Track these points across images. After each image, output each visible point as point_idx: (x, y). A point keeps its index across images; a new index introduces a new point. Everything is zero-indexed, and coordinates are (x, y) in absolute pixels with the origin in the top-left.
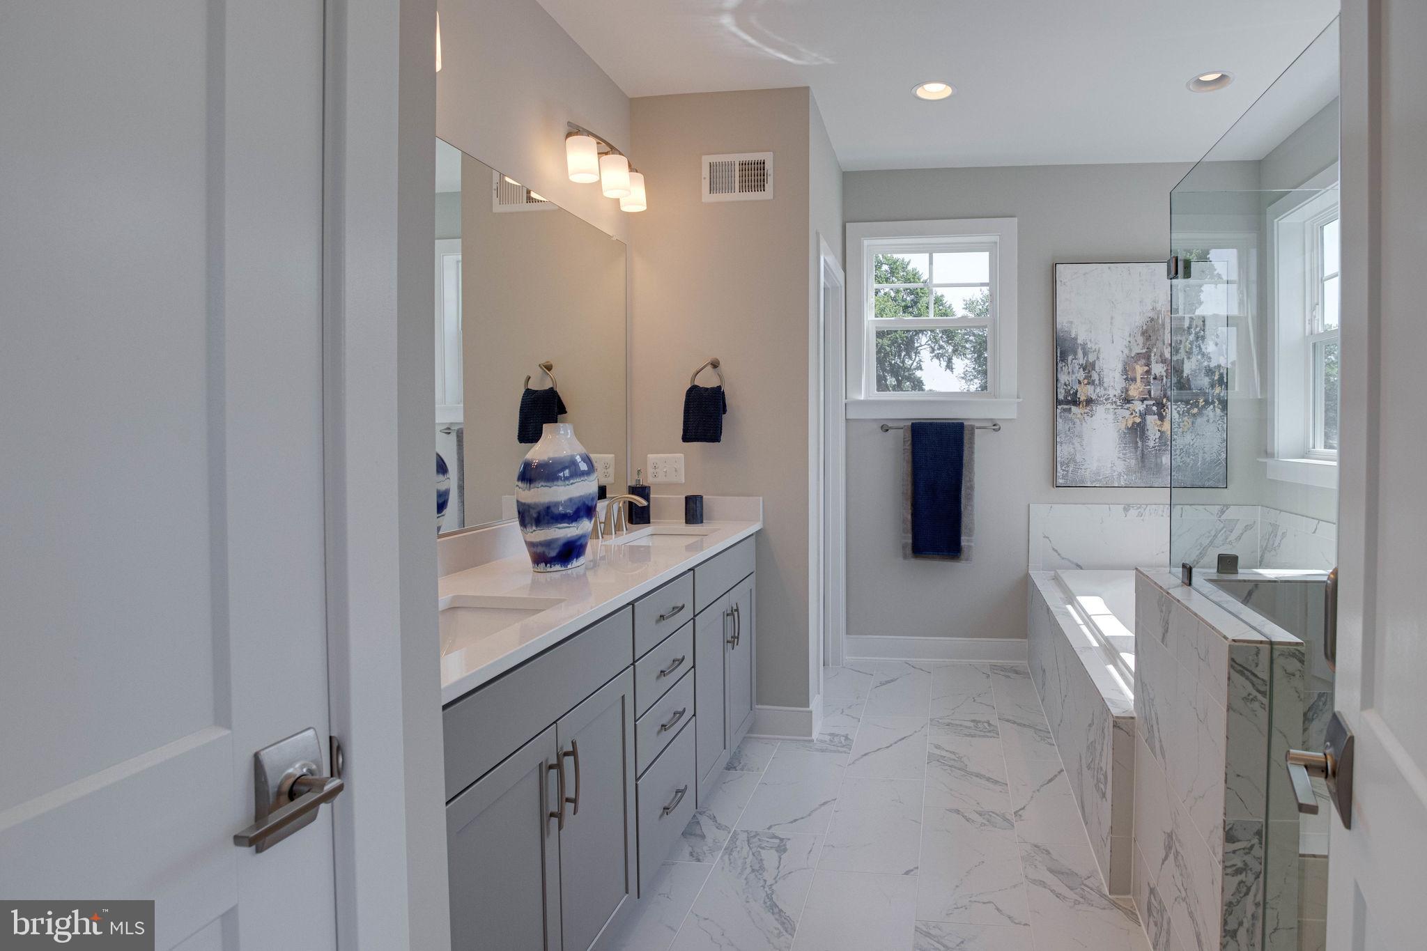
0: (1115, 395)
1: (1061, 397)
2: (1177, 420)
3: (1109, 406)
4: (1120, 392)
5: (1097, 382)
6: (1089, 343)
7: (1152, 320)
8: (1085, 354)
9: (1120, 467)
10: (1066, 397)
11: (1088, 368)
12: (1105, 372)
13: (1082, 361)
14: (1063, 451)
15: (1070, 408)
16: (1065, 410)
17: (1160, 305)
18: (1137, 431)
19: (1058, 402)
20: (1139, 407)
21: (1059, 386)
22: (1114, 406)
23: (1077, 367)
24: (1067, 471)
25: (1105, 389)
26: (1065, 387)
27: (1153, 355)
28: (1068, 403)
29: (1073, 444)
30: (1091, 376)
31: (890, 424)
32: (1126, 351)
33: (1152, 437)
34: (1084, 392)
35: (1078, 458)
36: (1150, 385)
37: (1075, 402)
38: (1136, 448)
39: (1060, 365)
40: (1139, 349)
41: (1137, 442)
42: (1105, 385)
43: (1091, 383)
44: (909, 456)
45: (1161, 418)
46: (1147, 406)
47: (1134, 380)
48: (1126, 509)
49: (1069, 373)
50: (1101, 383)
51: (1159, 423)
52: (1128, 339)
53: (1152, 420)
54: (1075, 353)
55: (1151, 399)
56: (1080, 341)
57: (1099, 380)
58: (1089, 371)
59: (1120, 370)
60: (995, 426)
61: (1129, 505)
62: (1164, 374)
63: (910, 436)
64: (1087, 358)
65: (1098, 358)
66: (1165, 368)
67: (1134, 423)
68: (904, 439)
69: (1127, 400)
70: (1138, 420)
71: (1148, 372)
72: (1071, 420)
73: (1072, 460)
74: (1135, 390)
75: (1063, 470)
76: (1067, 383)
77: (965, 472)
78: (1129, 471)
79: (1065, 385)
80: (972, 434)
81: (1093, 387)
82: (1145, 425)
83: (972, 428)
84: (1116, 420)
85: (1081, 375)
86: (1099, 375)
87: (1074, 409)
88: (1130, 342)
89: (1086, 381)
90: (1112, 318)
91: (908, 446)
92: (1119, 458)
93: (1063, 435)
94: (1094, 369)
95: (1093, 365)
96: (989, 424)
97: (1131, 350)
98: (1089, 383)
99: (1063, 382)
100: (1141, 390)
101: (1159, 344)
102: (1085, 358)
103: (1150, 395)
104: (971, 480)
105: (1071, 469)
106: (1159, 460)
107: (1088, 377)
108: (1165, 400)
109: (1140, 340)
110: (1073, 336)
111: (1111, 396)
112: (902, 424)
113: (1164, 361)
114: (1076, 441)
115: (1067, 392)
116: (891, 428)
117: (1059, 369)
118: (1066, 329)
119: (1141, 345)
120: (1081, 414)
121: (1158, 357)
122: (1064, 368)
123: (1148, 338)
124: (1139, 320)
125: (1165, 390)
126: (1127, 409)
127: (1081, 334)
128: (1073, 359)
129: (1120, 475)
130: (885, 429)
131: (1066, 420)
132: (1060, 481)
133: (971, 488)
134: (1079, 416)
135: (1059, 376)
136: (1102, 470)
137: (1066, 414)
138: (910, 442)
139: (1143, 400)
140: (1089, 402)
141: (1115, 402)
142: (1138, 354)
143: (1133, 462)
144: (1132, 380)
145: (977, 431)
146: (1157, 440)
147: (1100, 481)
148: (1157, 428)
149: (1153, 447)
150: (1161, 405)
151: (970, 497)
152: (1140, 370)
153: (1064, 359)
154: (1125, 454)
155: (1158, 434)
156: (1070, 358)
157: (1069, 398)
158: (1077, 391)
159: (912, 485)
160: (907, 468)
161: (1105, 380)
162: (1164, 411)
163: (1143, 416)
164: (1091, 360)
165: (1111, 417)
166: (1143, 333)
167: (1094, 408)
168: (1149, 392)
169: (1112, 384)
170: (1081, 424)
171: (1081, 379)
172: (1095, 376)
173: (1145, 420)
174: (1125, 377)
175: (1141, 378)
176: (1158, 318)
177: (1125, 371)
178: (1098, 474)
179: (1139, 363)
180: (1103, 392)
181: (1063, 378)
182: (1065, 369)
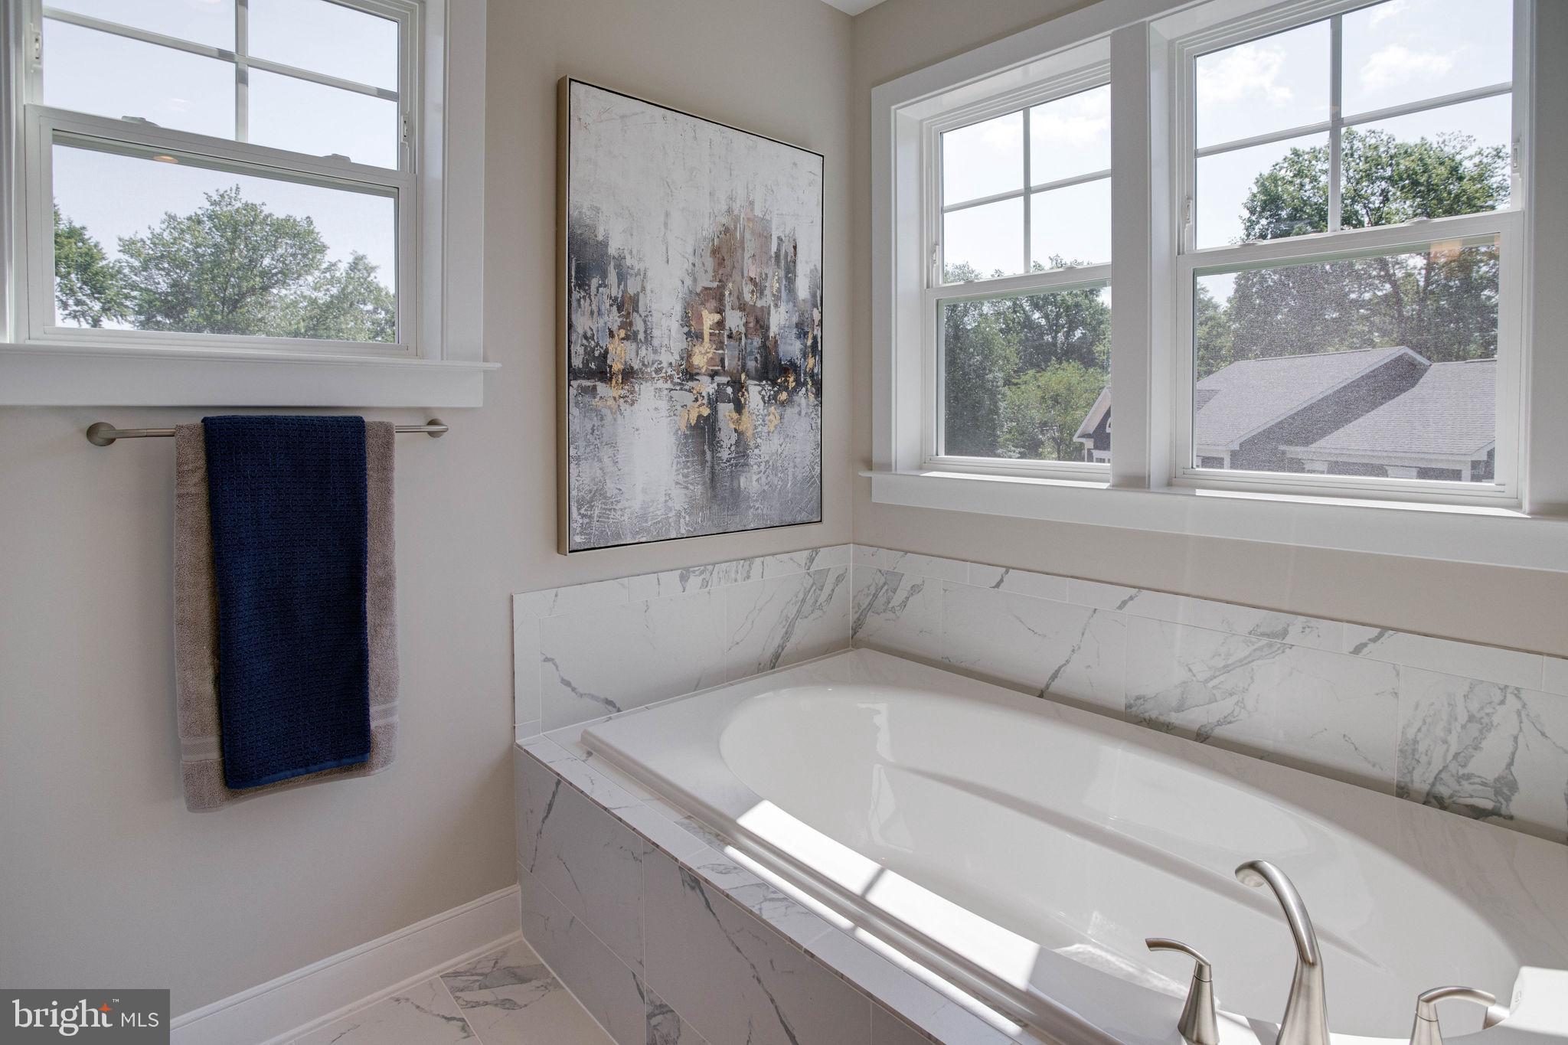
0: (671, 364)
1: (577, 362)
2: (761, 411)
3: (660, 384)
4: (678, 358)
5: (641, 336)
6: (628, 257)
7: (727, 230)
8: (622, 278)
9: (679, 500)
10: (586, 363)
11: (627, 306)
12: (654, 319)
13: (615, 292)
14: (580, 477)
15: (594, 388)
16: (584, 390)
17: (738, 206)
18: (705, 431)
19: (574, 374)
20: (707, 387)
21: (574, 338)
22: (669, 385)
23: (608, 302)
24: (590, 517)
25: (655, 351)
26: (584, 342)
27: (727, 293)
28: (590, 375)
29: (600, 460)
30: (631, 324)
31: (120, 423)
32: (689, 282)
33: (726, 443)
34: (620, 354)
35: (610, 488)
36: (723, 349)
37: (603, 374)
38: (703, 463)
39: (575, 295)
40: (707, 281)
41: (704, 453)
42: (656, 342)
43: (631, 337)
44: (197, 512)
45: (739, 408)
46: (718, 385)
47: (699, 336)
48: (684, 578)
49: (592, 313)
50: (648, 338)
51: (735, 416)
52: (691, 259)
53: (726, 409)
54: (604, 275)
55: (725, 373)
56: (612, 250)
57: (645, 332)
58: (629, 313)
59: (679, 317)
60: (433, 426)
61: (687, 569)
62: (743, 329)
63: (202, 455)
64: (626, 286)
65: (643, 289)
66: (744, 320)
67: (700, 416)
68: (179, 465)
69: (690, 374)
70: (706, 412)
71: (720, 324)
72: (597, 411)
73: (599, 492)
74: (701, 359)
75: (583, 516)
76: (589, 334)
77: (372, 544)
78: (693, 507)
79: (585, 337)
80: (388, 445)
81: (634, 346)
82: (716, 420)
83: (387, 432)
84: (673, 412)
85: (614, 319)
86: (645, 322)
87: (601, 387)
88: (694, 265)
89: (622, 333)
90: (667, 215)
91: (195, 484)
92: (677, 483)
93: (581, 443)
94: (636, 310)
95: (635, 301)
96: (420, 421)
97: (695, 280)
98: (627, 338)
99: (581, 331)
100: (710, 355)
101: (737, 277)
102: (622, 287)
103: (723, 366)
104: (387, 562)
105: (597, 512)
106: (735, 484)
107: (627, 325)
108: (743, 376)
109: (710, 263)
110: (600, 238)
111: (665, 365)
112: (168, 423)
113: (742, 307)
114: (605, 454)
115: (589, 352)
116: (125, 435)
117: (574, 304)
118: (588, 221)
119: (711, 273)
120: (615, 398)
121: (734, 298)
122: (582, 301)
123: (721, 263)
124: (708, 228)
125: (744, 358)
126: (690, 391)
127: (615, 236)
128: (600, 286)
129: (679, 515)
130: (98, 434)
131: (588, 410)
132: (578, 539)
133: (387, 582)
134: (611, 402)
135: (574, 317)
136: (651, 509)
137: (587, 398)
138: (200, 474)
139: (713, 375)
140: (628, 374)
141: (671, 377)
142: (706, 289)
143: (699, 489)
144: (697, 337)
145: (397, 437)
146: (733, 448)
147: (648, 530)
148: (732, 426)
149: (728, 460)
150: (739, 386)
151: (386, 608)
152: (709, 319)
153: (582, 283)
154: (686, 476)
155: (734, 436)
156: (595, 282)
157: (593, 366)
158: (607, 352)
159: (213, 594)
160: (195, 549)
161: (656, 333)
162: (743, 395)
163: (713, 403)
164: (631, 291)
165: (663, 405)
166: (715, 252)
167: (636, 386)
168: (722, 360)
169: (666, 342)
170: (615, 420)
171: (615, 328)
172: (639, 326)
173: (716, 412)
174: (686, 329)
175: (711, 334)
176: (736, 228)
177: (686, 320)
178: (643, 517)
179: (708, 305)
180: (651, 357)
181: (583, 323)
182: (585, 304)
